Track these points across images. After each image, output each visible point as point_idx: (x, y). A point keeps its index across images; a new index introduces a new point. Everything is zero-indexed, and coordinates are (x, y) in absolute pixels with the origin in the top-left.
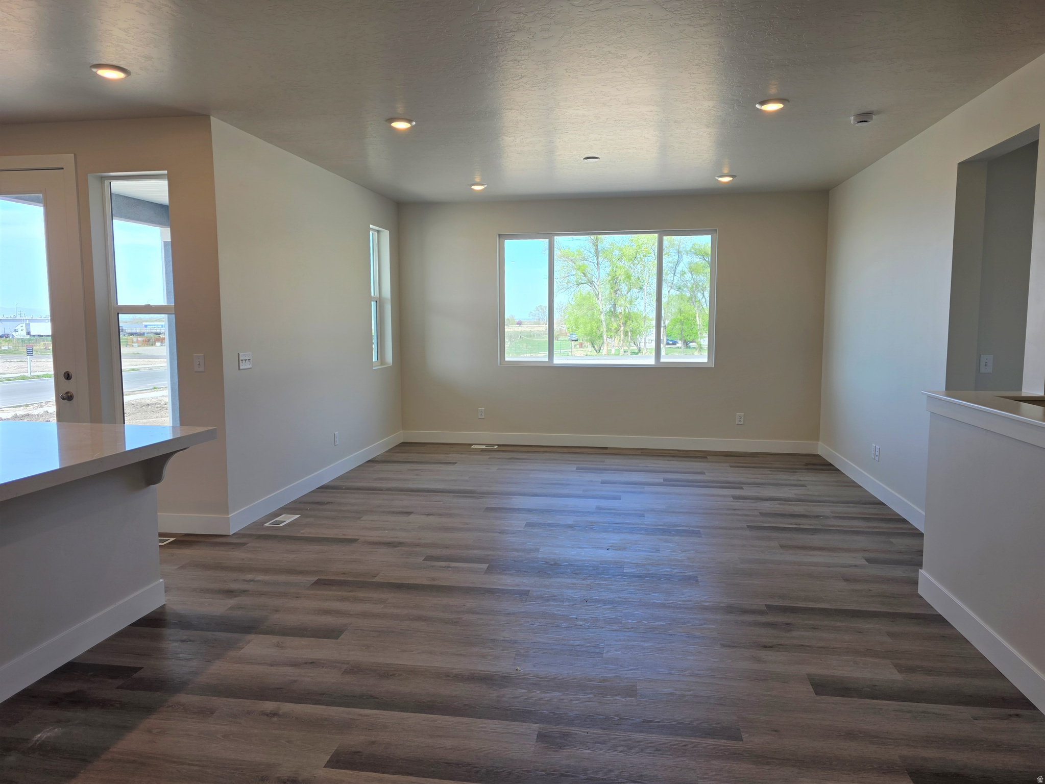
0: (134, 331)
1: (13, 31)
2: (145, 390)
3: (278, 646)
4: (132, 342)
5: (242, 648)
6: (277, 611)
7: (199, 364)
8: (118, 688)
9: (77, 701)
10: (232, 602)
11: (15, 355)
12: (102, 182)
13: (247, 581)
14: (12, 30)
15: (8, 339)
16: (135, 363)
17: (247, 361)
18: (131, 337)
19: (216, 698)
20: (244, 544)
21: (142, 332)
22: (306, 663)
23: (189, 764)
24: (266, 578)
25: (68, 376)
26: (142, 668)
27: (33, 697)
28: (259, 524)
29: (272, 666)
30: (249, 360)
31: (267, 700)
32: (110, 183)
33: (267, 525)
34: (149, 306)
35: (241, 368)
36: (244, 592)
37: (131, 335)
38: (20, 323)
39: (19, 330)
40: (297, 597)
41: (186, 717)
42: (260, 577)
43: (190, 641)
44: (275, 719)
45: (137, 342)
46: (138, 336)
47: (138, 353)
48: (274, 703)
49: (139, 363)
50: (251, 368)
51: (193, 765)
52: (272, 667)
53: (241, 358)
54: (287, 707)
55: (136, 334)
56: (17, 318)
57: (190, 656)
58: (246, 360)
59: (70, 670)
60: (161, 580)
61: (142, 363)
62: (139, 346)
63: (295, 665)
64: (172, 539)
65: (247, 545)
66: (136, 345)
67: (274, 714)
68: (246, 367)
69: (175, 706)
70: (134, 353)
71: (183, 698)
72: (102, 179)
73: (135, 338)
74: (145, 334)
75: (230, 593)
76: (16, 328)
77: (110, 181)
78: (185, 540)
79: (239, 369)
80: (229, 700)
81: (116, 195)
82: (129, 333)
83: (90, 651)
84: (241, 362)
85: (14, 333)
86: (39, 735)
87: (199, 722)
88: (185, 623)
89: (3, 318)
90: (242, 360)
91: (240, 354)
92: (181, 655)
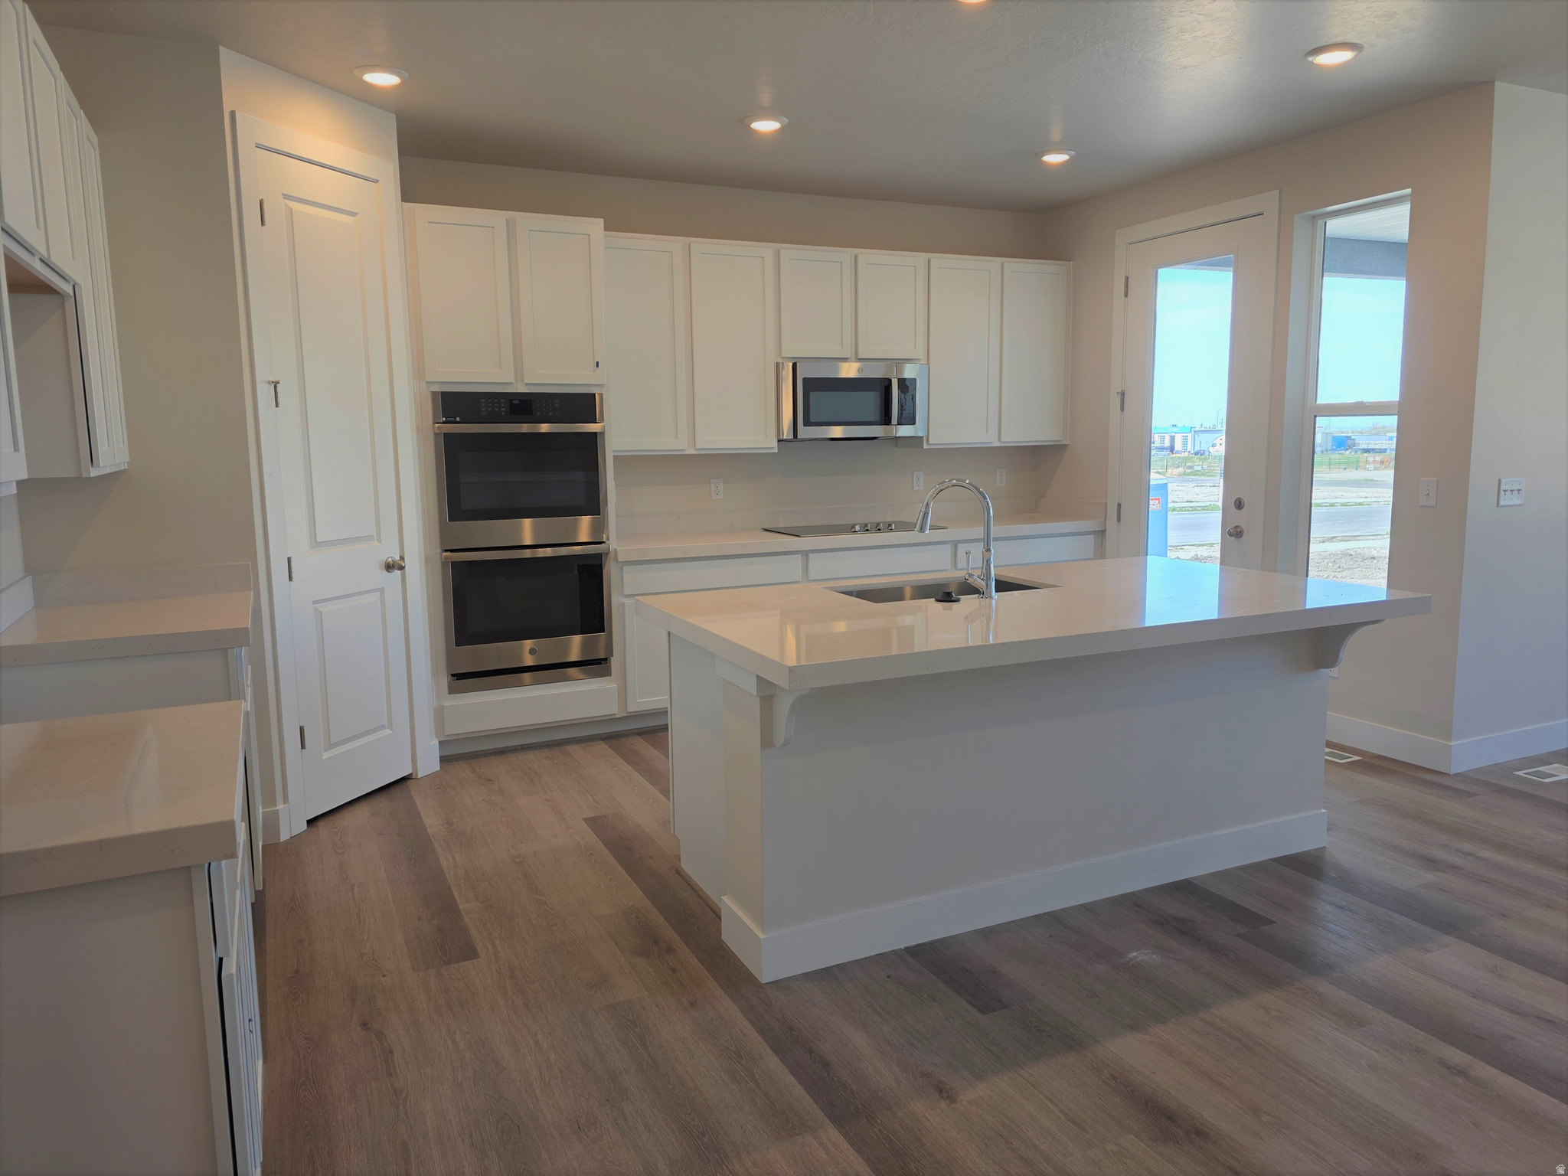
0: (1371, 447)
1: (1205, 36)
2: (1374, 535)
3: (1493, 972)
4: (1367, 462)
5: (1430, 952)
6: (1504, 916)
7: (1428, 495)
8: (1238, 935)
9: (1183, 930)
10: (1429, 877)
11: (1208, 478)
12: (1313, 225)
13: (1462, 853)
14: (1204, 34)
15: (1203, 456)
16: (1365, 495)
17: (1515, 492)
18: (1365, 454)
19: (1370, 1007)
20: (1473, 795)
21: (1384, 447)
22: (1539, 1018)
23: (1310, 1080)
24: (1499, 858)
25: (1239, 505)
26: (1275, 922)
27: (1138, 906)
28: (1506, 769)
29: (1474, 998)
30: (1519, 490)
31: (1453, 1045)
32: (1326, 223)
33: (1520, 773)
34: (1362, 403)
35: (1502, 503)
36: (1453, 868)
37: (1366, 452)
38: (1219, 435)
39: (1218, 445)
40: (1550, 907)
41: (1320, 1014)
42: (1487, 854)
43: (1351, 911)
44: (1460, 1080)
45: (1374, 462)
46: (1377, 454)
47: (1372, 480)
48: (1466, 1055)
49: (1371, 494)
50: (1521, 505)
51: (1316, 1083)
52: (1475, 1000)
53: (1503, 487)
54: (1485, 1071)
55: (1373, 450)
56: (1217, 429)
57: (1347, 932)
58: (1512, 491)
59: (1185, 889)
60: (1323, 811)
61: (1376, 494)
62: (1375, 469)
63: (1517, 1013)
64: (1356, 758)
65: (1477, 797)
66: (1372, 467)
67: (1462, 1072)
68: (1511, 503)
69: (1308, 992)
70: (1366, 480)
71: (1323, 986)
72: (1315, 218)
73: (1370, 457)
74: (1388, 451)
75: (1430, 863)
76: (1215, 442)
77: (1324, 221)
78: (1376, 765)
79: (1498, 506)
80: (1392, 1019)
81: (1331, 238)
82: (1363, 449)
83: (1214, 875)
84: (1502, 493)
85: (1211, 449)
86: (1135, 954)
87: (1337, 1029)
88: (1348, 883)
89: (1201, 429)
90: (1505, 491)
91: (1503, 480)
92: (1332, 925)
